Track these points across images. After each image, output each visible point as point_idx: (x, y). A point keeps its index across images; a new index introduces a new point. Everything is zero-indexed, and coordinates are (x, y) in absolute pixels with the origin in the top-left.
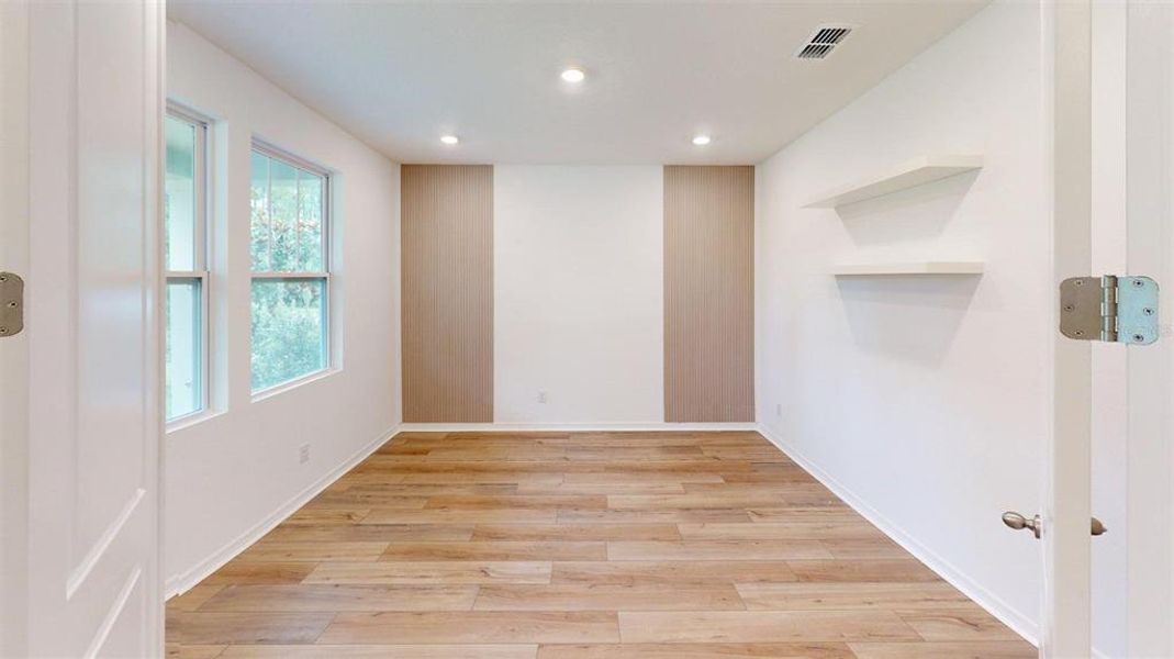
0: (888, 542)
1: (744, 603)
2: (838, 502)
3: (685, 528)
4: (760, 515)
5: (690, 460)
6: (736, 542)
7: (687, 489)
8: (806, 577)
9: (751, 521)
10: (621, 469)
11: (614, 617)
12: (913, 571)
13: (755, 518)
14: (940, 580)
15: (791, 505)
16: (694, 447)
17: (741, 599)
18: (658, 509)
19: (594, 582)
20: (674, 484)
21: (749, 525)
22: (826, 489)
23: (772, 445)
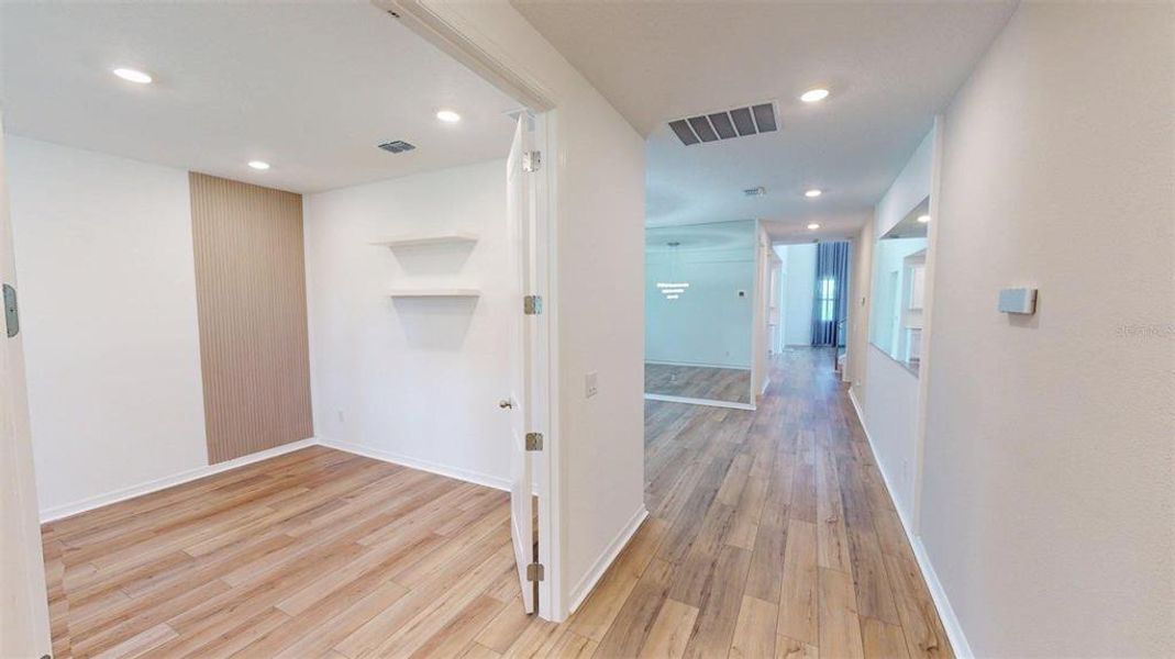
0: (436, 476)
1: (368, 548)
2: (401, 468)
3: (293, 532)
4: (352, 497)
5: (262, 487)
6: (343, 520)
7: (276, 508)
8: (400, 515)
9: (347, 503)
10: (181, 524)
11: (274, 610)
12: (452, 485)
13: (350, 500)
14: (465, 482)
15: (371, 482)
16: (258, 476)
17: (366, 548)
18: (255, 533)
19: (232, 606)
20: (261, 510)
21: (347, 506)
22: (389, 464)
23: (336, 450)
